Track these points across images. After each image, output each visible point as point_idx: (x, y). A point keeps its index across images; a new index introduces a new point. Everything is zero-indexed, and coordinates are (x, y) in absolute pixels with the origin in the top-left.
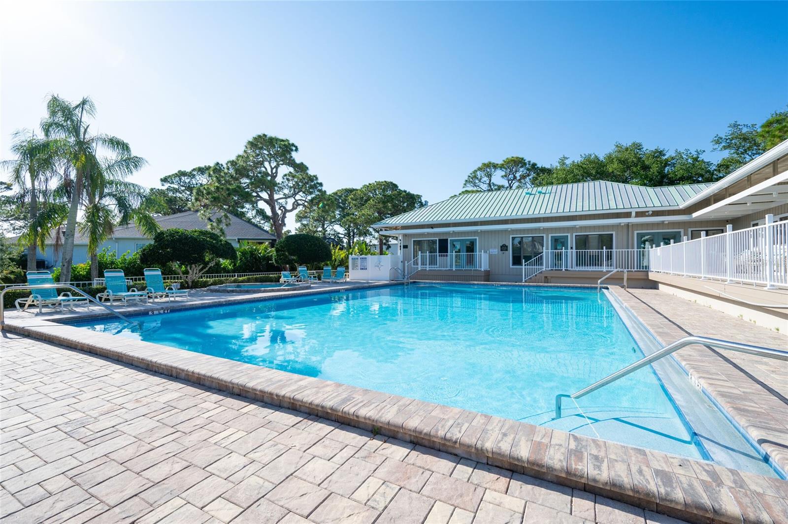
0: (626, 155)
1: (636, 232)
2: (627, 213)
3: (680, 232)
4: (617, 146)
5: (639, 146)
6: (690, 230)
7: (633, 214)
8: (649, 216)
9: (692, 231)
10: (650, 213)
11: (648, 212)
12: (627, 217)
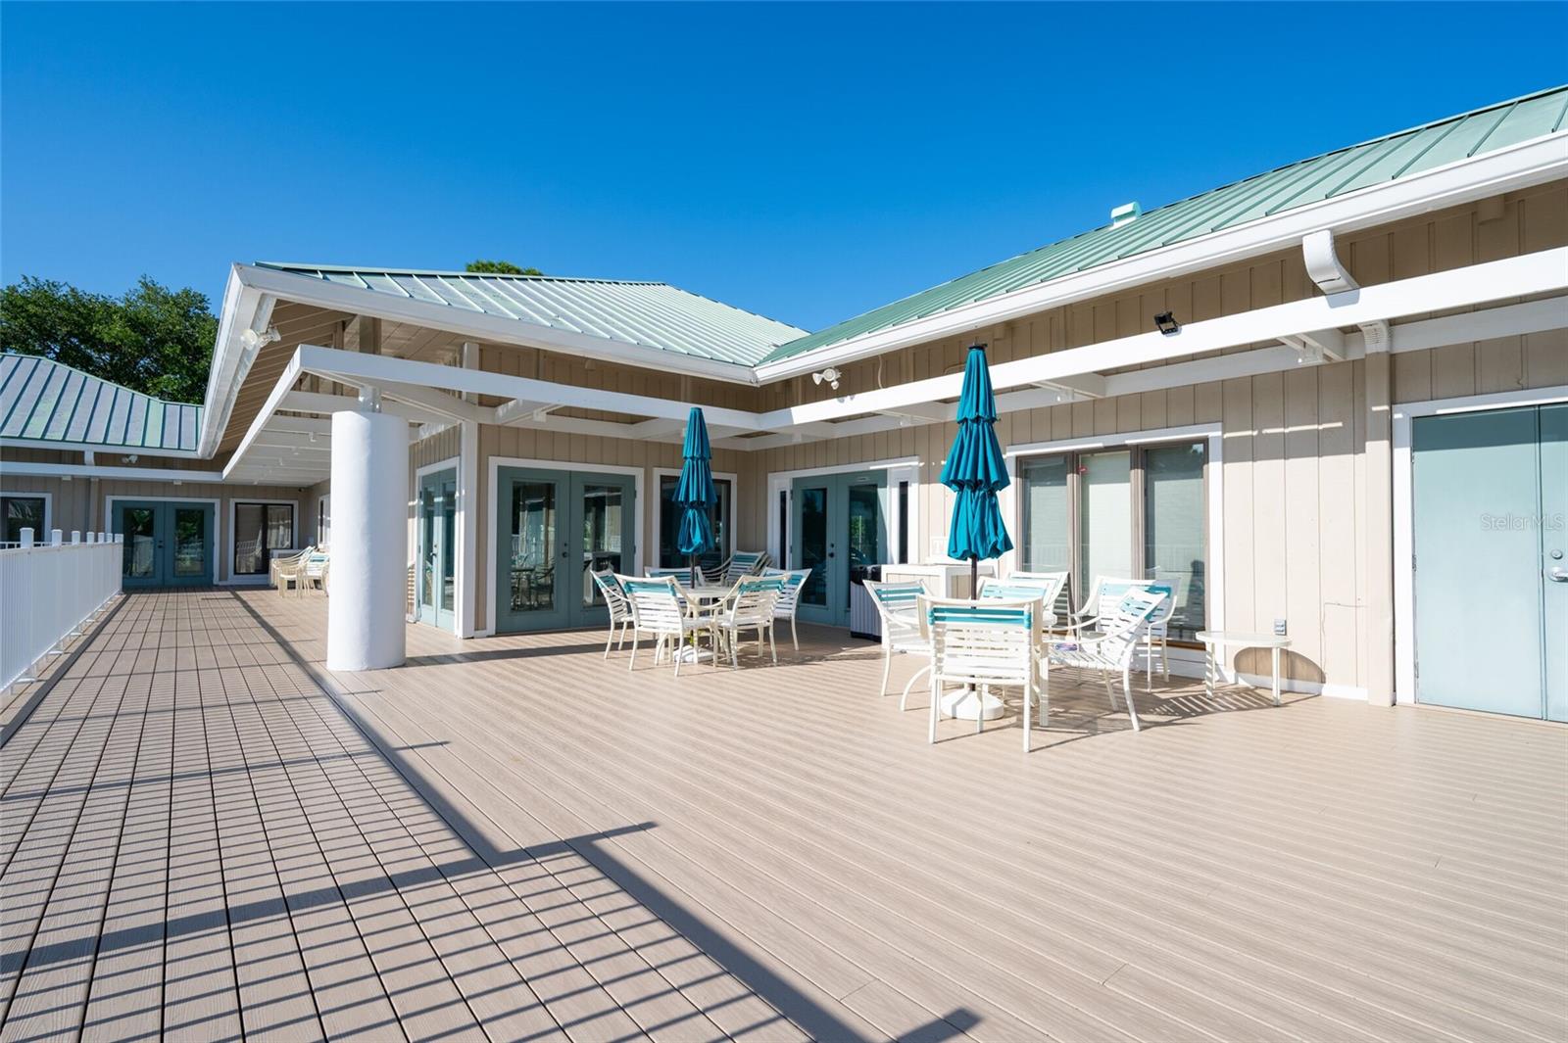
0: (157, 314)
1: (109, 500)
2: (74, 452)
3: (213, 504)
4: (145, 285)
5: (200, 302)
6: (232, 502)
7: (89, 457)
8: (130, 465)
9: (236, 504)
10: (134, 459)
11: (128, 456)
12: (73, 463)
